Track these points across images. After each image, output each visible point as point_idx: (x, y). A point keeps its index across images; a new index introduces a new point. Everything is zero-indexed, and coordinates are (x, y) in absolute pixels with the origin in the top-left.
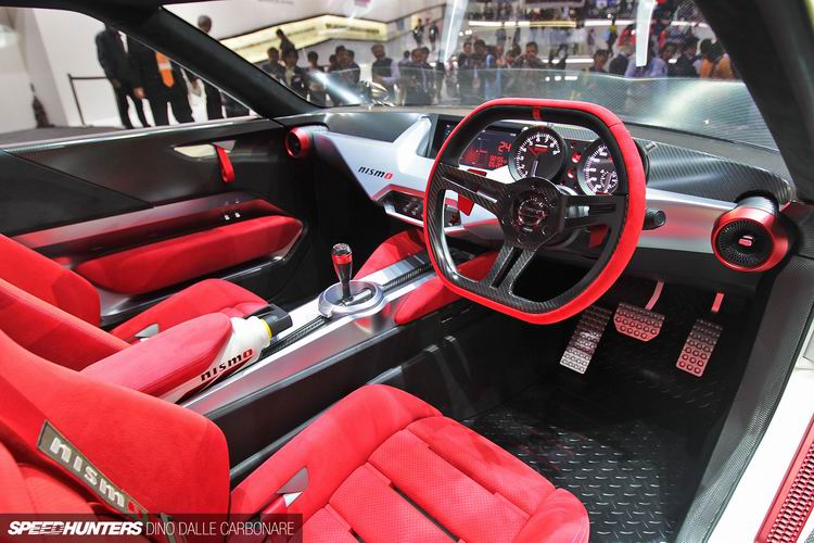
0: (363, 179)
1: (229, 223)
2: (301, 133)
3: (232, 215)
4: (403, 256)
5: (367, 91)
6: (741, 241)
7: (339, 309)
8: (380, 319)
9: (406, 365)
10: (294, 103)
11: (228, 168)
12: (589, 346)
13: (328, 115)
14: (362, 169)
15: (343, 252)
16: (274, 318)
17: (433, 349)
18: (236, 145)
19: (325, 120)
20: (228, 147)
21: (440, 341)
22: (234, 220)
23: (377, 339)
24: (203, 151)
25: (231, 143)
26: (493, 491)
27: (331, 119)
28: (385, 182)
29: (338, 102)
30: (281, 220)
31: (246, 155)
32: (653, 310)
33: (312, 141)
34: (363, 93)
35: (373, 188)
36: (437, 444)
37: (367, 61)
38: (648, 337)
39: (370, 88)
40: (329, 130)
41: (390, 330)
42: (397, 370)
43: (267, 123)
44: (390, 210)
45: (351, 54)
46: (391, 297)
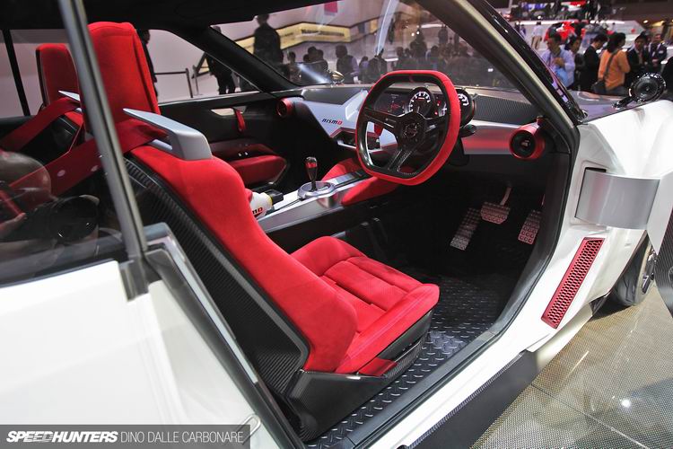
0: (325, 126)
1: (240, 158)
2: (287, 101)
3: (243, 153)
4: (348, 171)
5: (330, 76)
6: (523, 144)
7: (309, 194)
8: (332, 200)
9: (348, 231)
10: (283, 83)
11: (242, 123)
12: (469, 233)
13: (304, 91)
14: (325, 120)
15: (312, 161)
16: (274, 195)
17: (365, 224)
18: (247, 108)
19: (302, 94)
20: (242, 109)
21: (369, 220)
22: (244, 157)
23: (331, 211)
24: (228, 112)
25: (244, 108)
26: (392, 284)
27: (306, 93)
28: (338, 127)
29: (311, 82)
30: (274, 158)
31: (253, 114)
32: (506, 205)
33: (293, 106)
34: (327, 77)
35: (331, 130)
36: (363, 266)
37: (333, 59)
38: (500, 221)
39: (332, 74)
40: (305, 100)
41: (339, 208)
42: (343, 233)
43: (266, 96)
44: (340, 143)
45: (321, 53)
46: (340, 189)
